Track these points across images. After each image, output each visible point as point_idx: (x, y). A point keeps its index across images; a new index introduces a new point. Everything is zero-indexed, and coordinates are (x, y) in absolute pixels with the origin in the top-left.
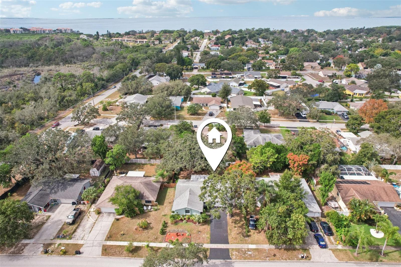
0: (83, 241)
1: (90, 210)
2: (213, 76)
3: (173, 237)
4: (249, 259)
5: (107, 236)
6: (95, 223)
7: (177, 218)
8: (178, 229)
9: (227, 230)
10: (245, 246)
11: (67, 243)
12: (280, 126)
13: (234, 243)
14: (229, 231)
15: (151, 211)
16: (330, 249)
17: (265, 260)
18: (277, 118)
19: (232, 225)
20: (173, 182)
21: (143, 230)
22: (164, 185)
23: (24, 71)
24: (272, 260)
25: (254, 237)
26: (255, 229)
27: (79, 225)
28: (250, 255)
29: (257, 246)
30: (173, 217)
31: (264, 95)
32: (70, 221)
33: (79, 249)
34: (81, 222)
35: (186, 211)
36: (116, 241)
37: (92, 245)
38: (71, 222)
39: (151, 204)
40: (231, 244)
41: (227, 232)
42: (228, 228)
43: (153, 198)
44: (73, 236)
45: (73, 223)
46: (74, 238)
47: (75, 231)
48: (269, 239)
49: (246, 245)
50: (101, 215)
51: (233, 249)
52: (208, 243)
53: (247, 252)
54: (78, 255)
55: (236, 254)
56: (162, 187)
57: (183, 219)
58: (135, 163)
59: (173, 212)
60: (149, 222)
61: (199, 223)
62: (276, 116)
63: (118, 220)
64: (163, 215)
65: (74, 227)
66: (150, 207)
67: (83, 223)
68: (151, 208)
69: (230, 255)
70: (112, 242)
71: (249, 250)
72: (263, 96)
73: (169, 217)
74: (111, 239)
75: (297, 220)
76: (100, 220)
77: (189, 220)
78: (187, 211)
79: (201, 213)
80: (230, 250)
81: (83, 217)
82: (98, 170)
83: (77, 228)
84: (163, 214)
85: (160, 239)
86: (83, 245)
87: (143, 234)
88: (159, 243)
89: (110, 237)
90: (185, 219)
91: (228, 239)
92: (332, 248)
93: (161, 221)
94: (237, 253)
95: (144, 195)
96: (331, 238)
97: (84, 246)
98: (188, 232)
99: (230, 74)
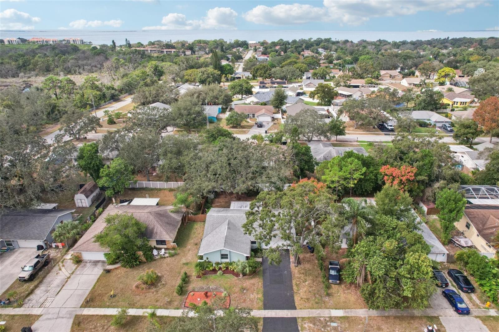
0: (42, 309)
1: (65, 257)
2: (262, 85)
3: (199, 299)
5: (86, 299)
6: (69, 278)
7: (207, 267)
8: (207, 285)
9: (292, 286)
10: (325, 313)
11: (12, 313)
12: (359, 140)
13: (306, 308)
14: (295, 288)
15: (165, 258)
16: (476, 317)
18: (353, 131)
19: (300, 278)
20: (203, 213)
21: (149, 288)
22: (188, 217)
23: (10, 83)
25: (339, 296)
26: (340, 284)
27: (41, 282)
28: (335, 329)
29: (345, 312)
30: (200, 265)
31: (332, 105)
32: (26, 275)
33: (32, 324)
34: (45, 277)
35: (222, 255)
36: (100, 307)
37: (55, 316)
38: (27, 277)
39: (165, 247)
40: (301, 309)
41: (292, 289)
42: (294, 282)
43: (169, 237)
44: (26, 300)
45: (32, 278)
46: (26, 304)
47: (32, 292)
48: (367, 300)
49: (327, 311)
50: (82, 264)
51: (303, 319)
52: (259, 309)
53: (329, 323)
55: (310, 327)
56: (185, 220)
57: (217, 269)
58: (146, 188)
59: (201, 257)
60: (159, 274)
61: (244, 275)
62: (351, 129)
63: (108, 271)
64: (184, 264)
65: (32, 285)
66: (163, 251)
67: (48, 279)
68: (165, 253)
69: (299, 328)
70: (92, 309)
71: (332, 319)
72: (330, 105)
73: (194, 266)
74: (92, 304)
75: (417, 263)
76: (78, 273)
77: (227, 271)
78: (224, 256)
79: (247, 258)
80: (299, 321)
81: (52, 268)
82: (87, 197)
83: (36, 287)
84: (184, 261)
85: (176, 303)
86: (40, 316)
87: (147, 294)
88: (175, 309)
89: (89, 302)
90: (220, 269)
91: (294, 301)
92: (480, 315)
93: (180, 273)
94: (311, 325)
95: (155, 231)
96: (473, 296)
97: (41, 318)
98: (225, 290)
99: (284, 83)
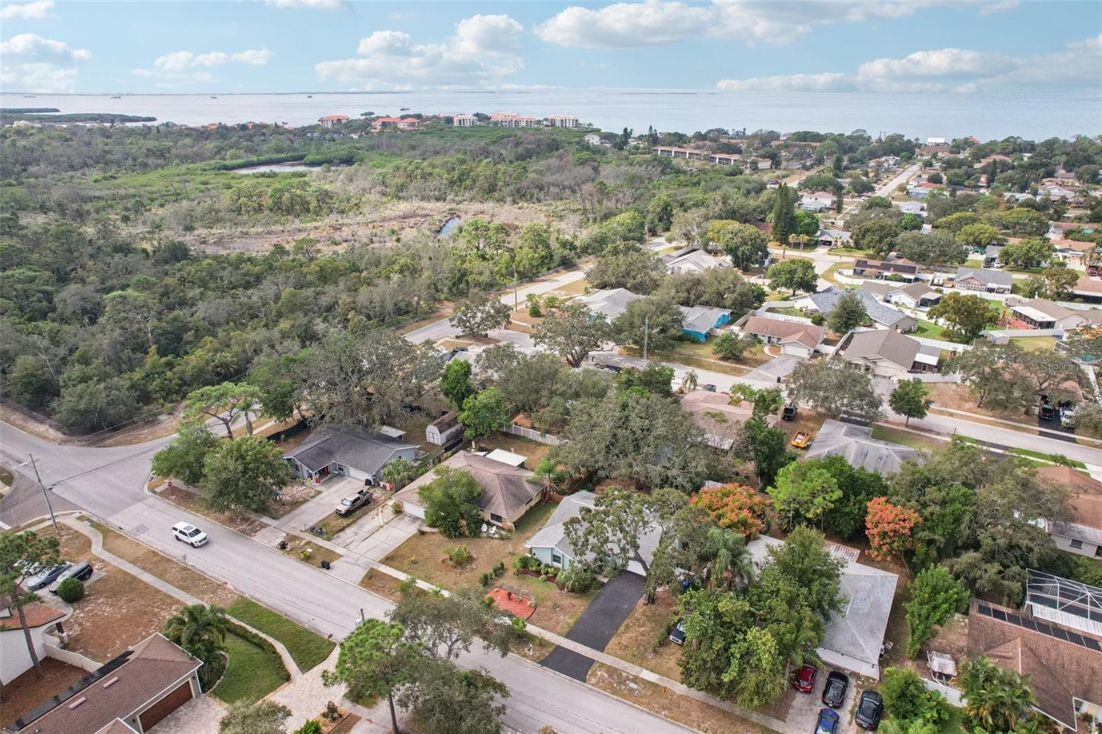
0: (345, 550)
1: (387, 502)
2: (859, 269)
3: (499, 598)
4: (623, 696)
5: (387, 555)
6: (381, 527)
7: (531, 565)
8: (519, 586)
9: (620, 625)
10: (634, 670)
11: (320, 544)
12: (959, 433)
13: (615, 655)
14: (622, 628)
15: (492, 538)
17: (656, 714)
19: (639, 620)
21: (455, 567)
22: (550, 495)
24: (672, 718)
26: (681, 645)
27: (354, 522)
28: (631, 690)
29: (660, 679)
30: (525, 560)
32: (343, 509)
33: (332, 561)
34: (359, 518)
35: (554, 556)
36: (397, 568)
37: (354, 562)
38: (343, 512)
39: (500, 524)
40: (608, 653)
41: (617, 629)
42: (626, 621)
43: (510, 517)
44: (336, 536)
45: (348, 514)
46: (335, 539)
47: (343, 529)
49: (638, 668)
50: (401, 516)
51: (602, 665)
52: (559, 634)
53: (628, 682)
54: (324, 570)
55: (602, 676)
57: (542, 572)
59: (531, 552)
60: (474, 556)
63: (422, 533)
64: (508, 553)
65: (345, 522)
66: (494, 528)
67: (362, 521)
68: (496, 532)
69: (589, 672)
70: (388, 568)
71: (636, 679)
73: (517, 558)
74: (391, 562)
76: (393, 525)
77: (552, 578)
78: (556, 558)
80: (595, 665)
81: (370, 510)
82: (441, 432)
83: (349, 525)
84: (511, 549)
86: (341, 556)
87: (447, 572)
89: (389, 560)
90: (547, 573)
91: (608, 642)
93: (496, 561)
94: (606, 675)
95: (493, 500)
97: (341, 559)
98: (535, 599)
99: (912, 270)
